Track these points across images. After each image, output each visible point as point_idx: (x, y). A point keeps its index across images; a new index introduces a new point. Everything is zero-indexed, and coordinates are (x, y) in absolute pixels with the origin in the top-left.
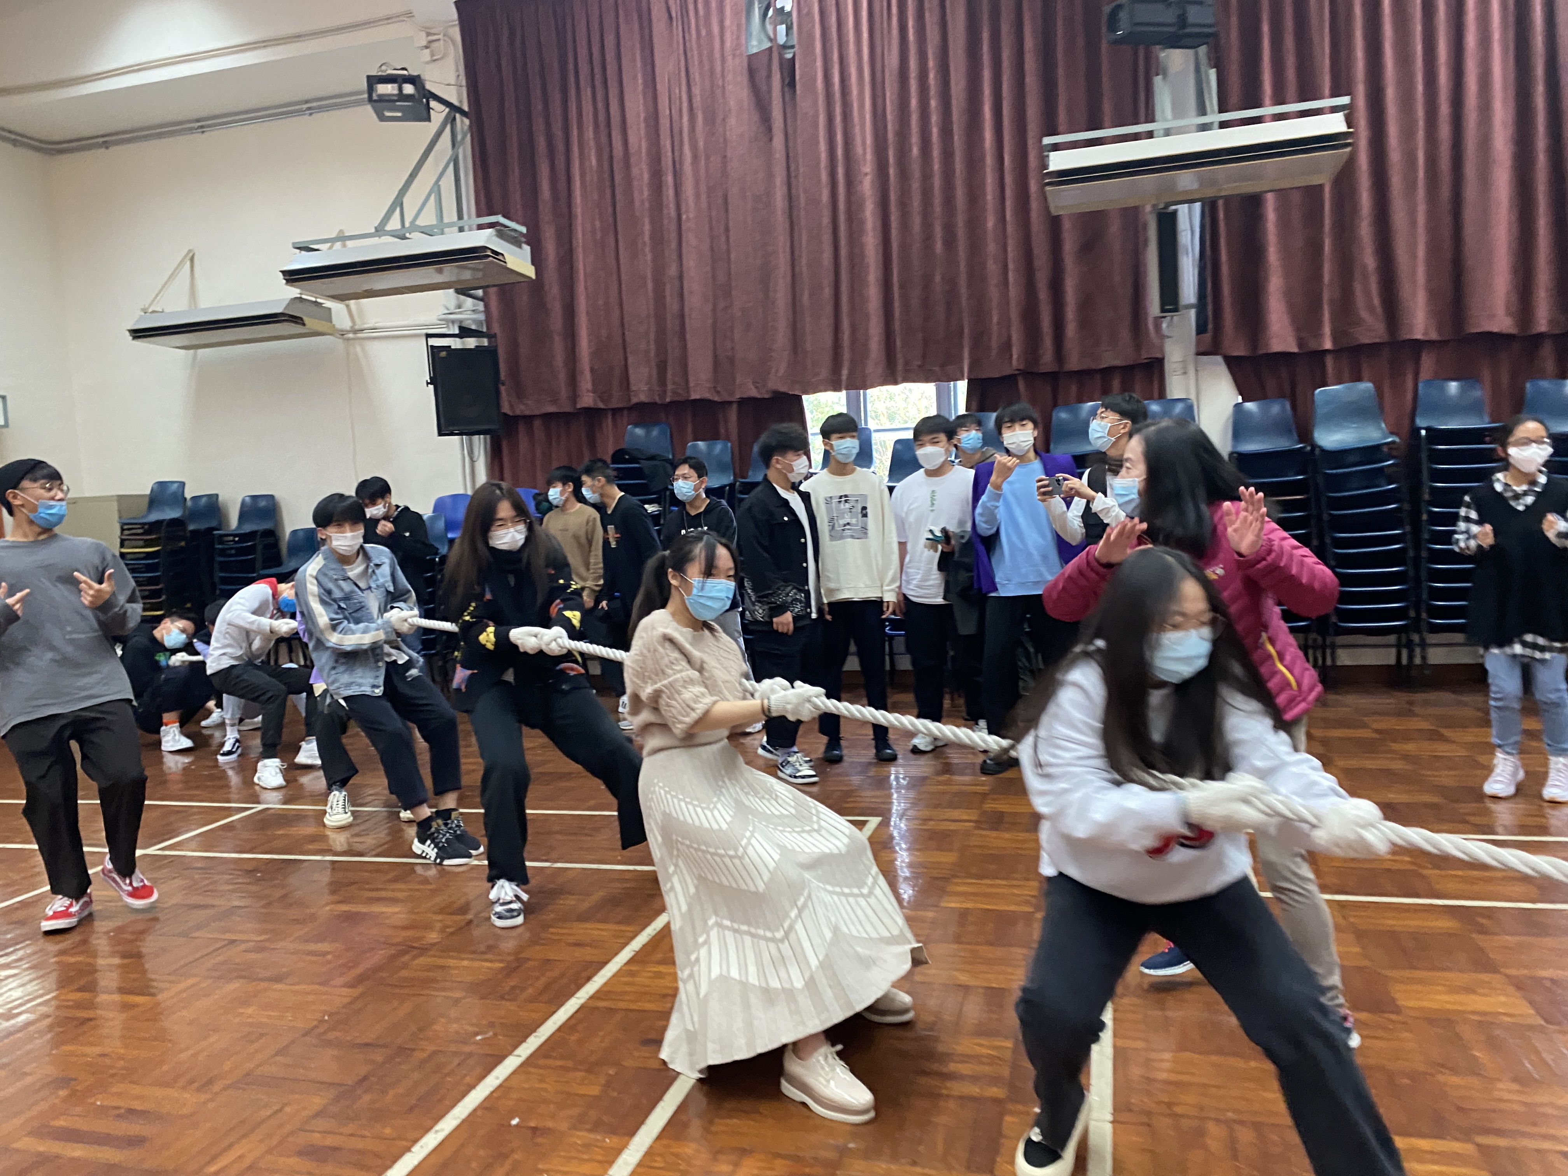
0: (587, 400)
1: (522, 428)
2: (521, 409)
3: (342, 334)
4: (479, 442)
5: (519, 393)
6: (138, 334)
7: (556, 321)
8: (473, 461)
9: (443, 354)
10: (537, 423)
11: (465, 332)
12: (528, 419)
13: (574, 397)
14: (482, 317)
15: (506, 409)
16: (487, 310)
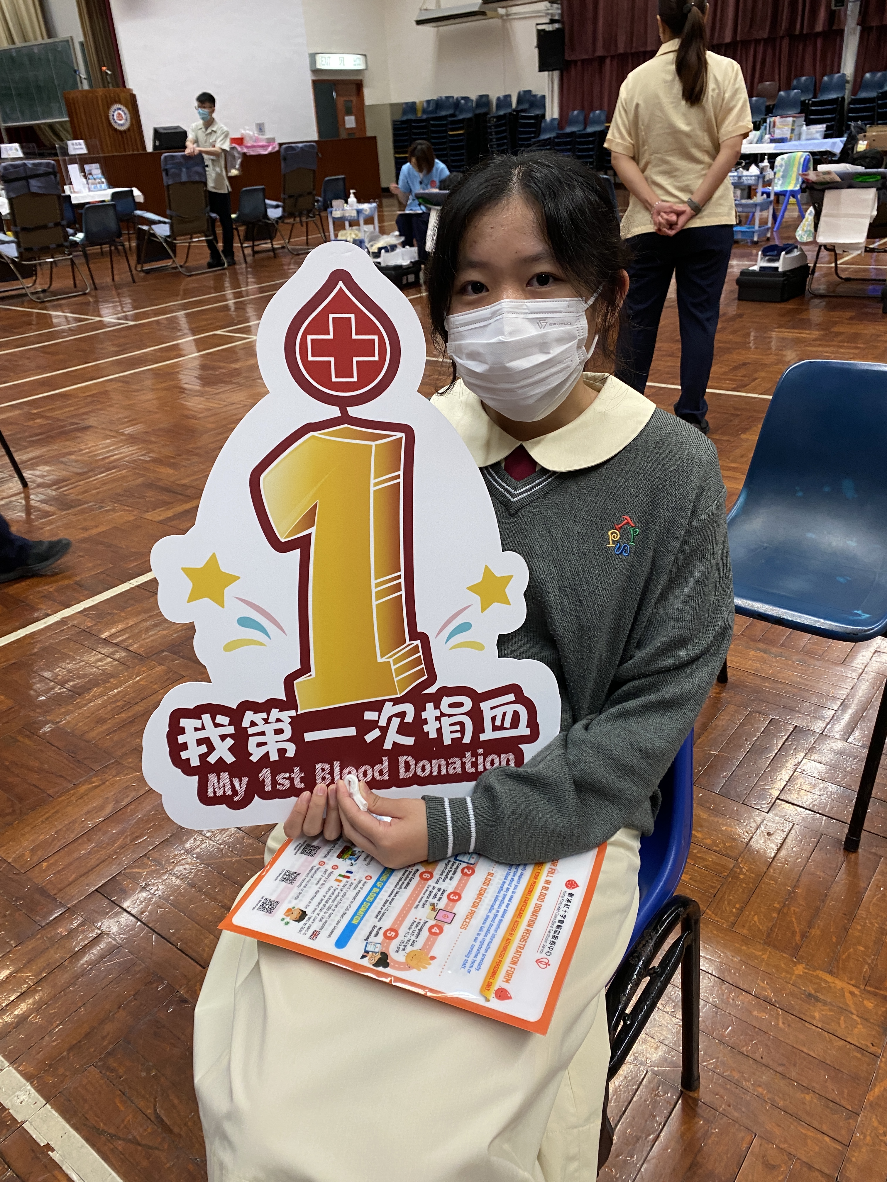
0: (600, 52)
1: (573, 66)
2: (573, 57)
3: (501, 16)
4: (556, 74)
5: (573, 49)
6: (419, 22)
7: (590, 14)
8: (553, 83)
9: (542, 33)
10: (579, 64)
11: (552, 21)
12: (575, 62)
13: (594, 51)
14: (559, 11)
15: (567, 57)
16: (562, 9)
